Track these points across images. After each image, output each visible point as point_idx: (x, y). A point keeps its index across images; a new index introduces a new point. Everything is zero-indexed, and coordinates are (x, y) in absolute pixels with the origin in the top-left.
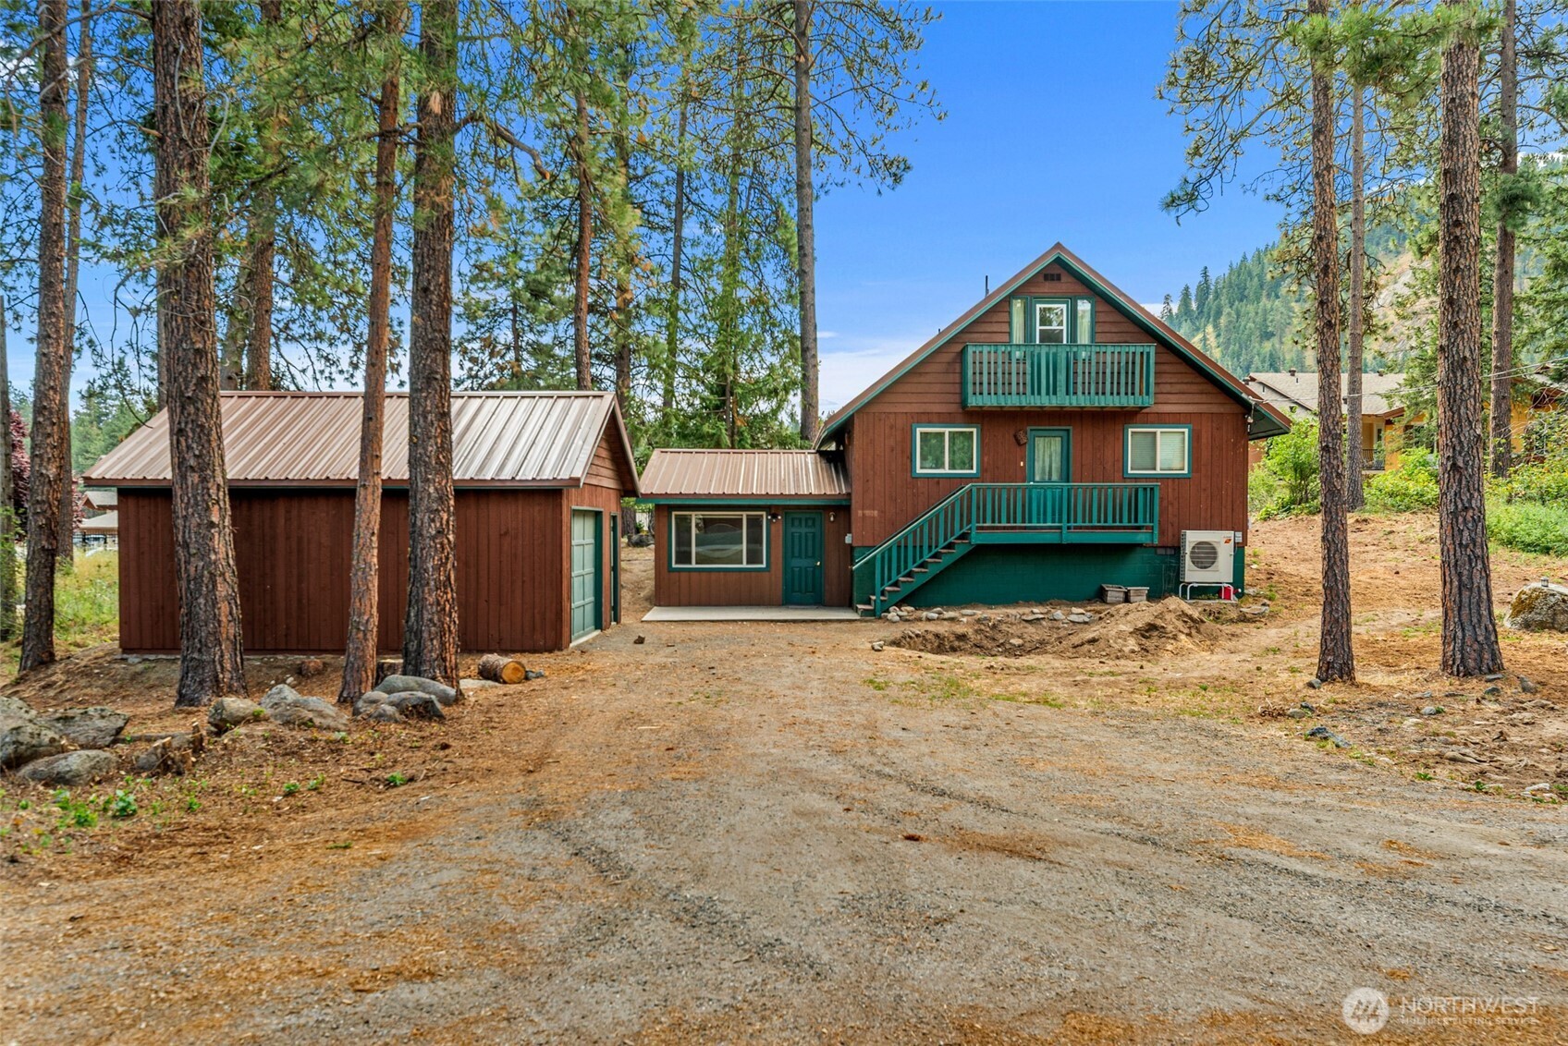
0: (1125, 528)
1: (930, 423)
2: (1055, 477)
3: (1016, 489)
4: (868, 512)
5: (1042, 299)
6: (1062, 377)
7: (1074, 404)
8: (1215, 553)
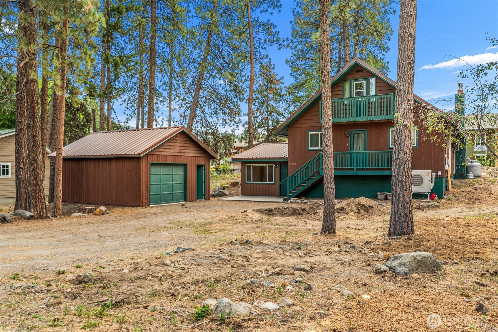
0: (380, 169)
1: (314, 131)
2: (361, 149)
3: (342, 154)
4: (293, 164)
5: (356, 80)
6: (355, 110)
7: (360, 120)
8: (422, 180)
